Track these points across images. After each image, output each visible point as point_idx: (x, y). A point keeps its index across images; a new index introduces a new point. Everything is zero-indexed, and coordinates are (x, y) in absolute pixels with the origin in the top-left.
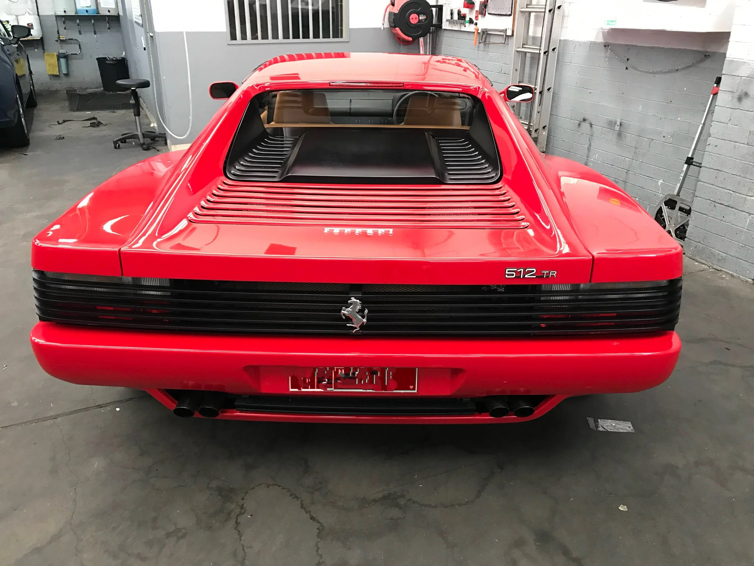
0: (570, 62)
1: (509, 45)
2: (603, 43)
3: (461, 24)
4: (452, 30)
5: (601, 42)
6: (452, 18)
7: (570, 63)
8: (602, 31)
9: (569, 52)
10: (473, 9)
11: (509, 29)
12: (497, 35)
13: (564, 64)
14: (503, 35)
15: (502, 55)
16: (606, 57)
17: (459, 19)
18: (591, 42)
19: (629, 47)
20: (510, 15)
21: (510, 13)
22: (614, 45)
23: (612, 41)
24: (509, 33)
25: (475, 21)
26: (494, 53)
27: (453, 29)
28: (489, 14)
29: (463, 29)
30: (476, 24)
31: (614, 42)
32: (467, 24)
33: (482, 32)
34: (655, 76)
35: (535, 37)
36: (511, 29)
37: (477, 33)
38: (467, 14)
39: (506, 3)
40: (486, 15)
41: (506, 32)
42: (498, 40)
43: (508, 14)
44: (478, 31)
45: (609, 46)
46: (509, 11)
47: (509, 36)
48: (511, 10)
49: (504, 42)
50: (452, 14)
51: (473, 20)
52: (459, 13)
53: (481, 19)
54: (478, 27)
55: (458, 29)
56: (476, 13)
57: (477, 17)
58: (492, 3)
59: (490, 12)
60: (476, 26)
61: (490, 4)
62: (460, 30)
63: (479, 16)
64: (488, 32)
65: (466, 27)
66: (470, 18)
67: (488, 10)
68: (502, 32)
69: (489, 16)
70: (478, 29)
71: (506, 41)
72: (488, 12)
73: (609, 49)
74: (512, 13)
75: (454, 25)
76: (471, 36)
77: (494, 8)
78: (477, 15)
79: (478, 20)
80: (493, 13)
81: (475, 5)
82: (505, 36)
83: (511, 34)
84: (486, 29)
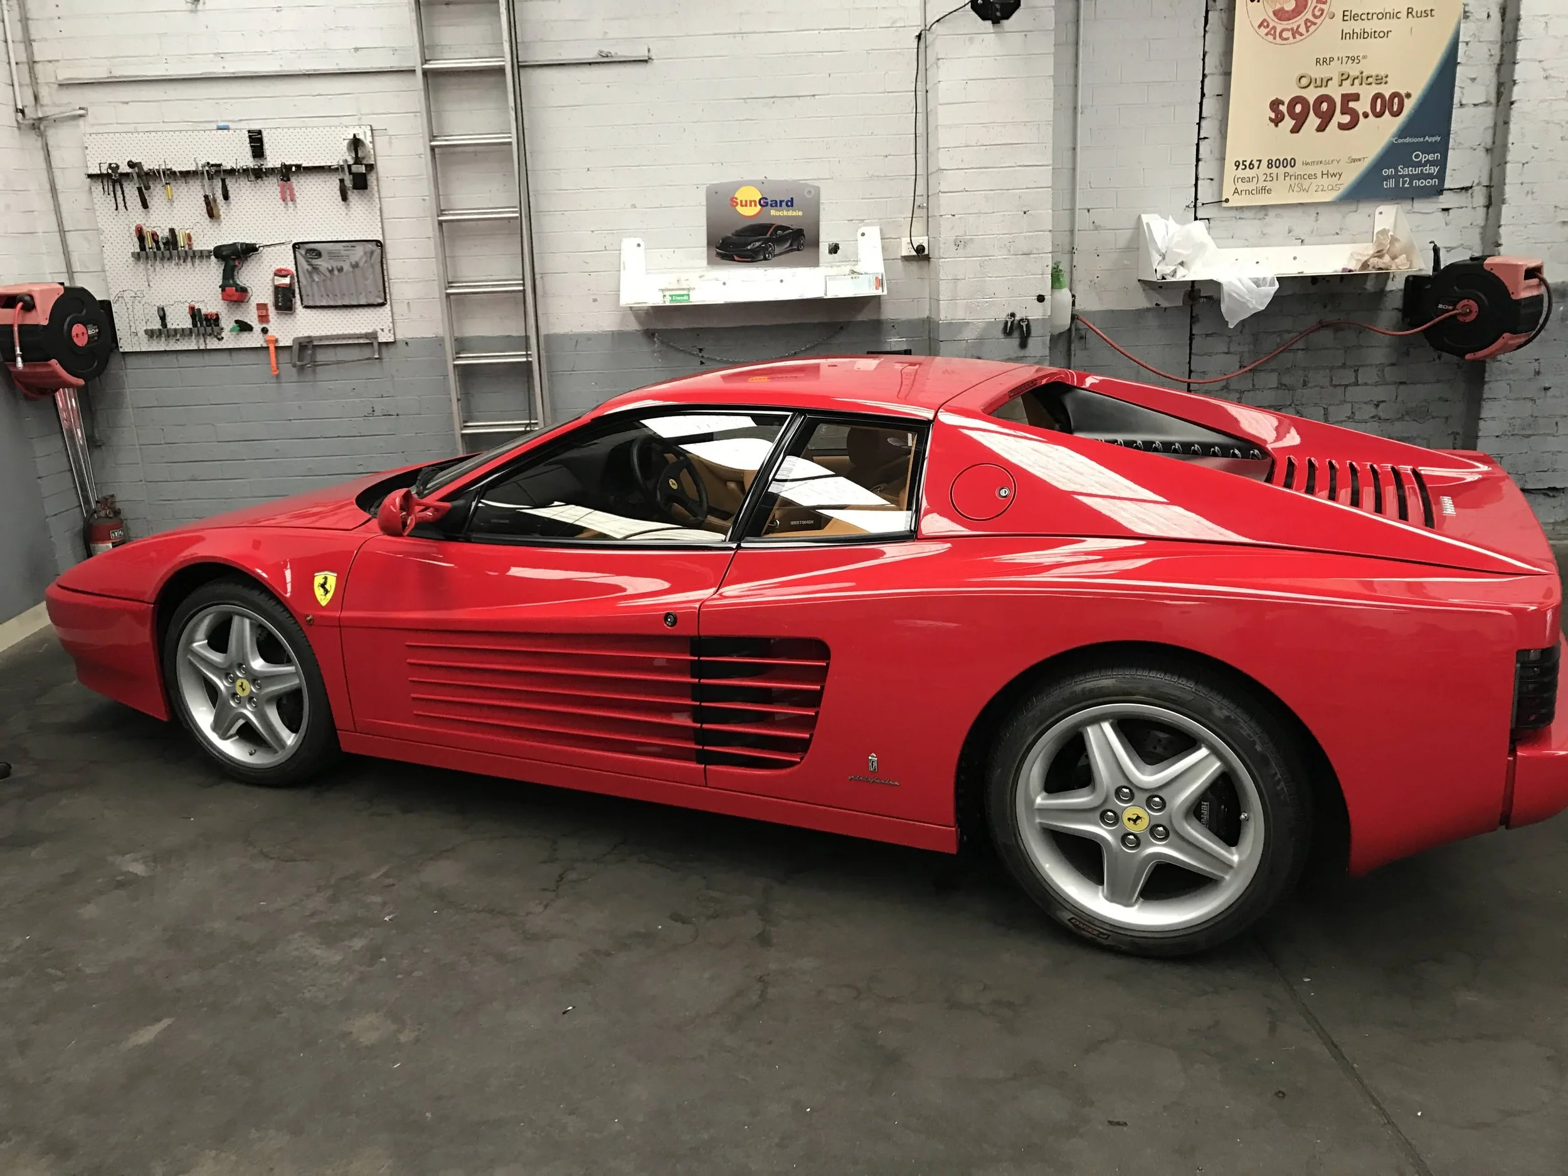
0: (572, 370)
1: (386, 362)
2: (638, 331)
3: (203, 335)
4: (165, 351)
5: (636, 330)
8: (633, 314)
9: (567, 353)
10: (242, 302)
11: (382, 330)
12: (350, 344)
13: (557, 375)
14: (369, 344)
15: (366, 383)
16: (654, 352)
17: (194, 325)
19: (697, 332)
20: (382, 305)
21: (381, 301)
22: (665, 331)
24: (383, 338)
25: (257, 326)
26: (335, 381)
27: (168, 349)
28: (306, 307)
29: (213, 344)
30: (265, 331)
31: (664, 328)
32: (226, 335)
33: (297, 346)
35: (462, 338)
36: (390, 330)
37: (272, 348)
38: (226, 311)
39: (366, 282)
40: (298, 311)
41: (376, 338)
42: (355, 354)
43: (375, 303)
44: (277, 345)
45: (653, 335)
46: (378, 297)
47: (387, 344)
48: (383, 294)
49: (377, 356)
50: (163, 318)
51: (249, 322)
52: (195, 313)
53: (281, 318)
54: (277, 337)
55: (193, 347)
56: (258, 309)
57: (263, 318)
58: (315, 286)
59: (311, 304)
60: (266, 336)
61: (309, 288)
62: (202, 347)
63: (270, 313)
64: (315, 343)
65: (224, 341)
66: (237, 322)
67: (302, 300)
68: (367, 338)
69: (309, 311)
70: (277, 341)
71: (380, 353)
72: (302, 304)
73: (655, 339)
74: (386, 300)
75: (174, 340)
76: (252, 357)
77: (328, 295)
78: (264, 314)
79: (268, 321)
80: (324, 303)
81: (250, 294)
82: (376, 345)
83: (391, 340)
84: (309, 337)
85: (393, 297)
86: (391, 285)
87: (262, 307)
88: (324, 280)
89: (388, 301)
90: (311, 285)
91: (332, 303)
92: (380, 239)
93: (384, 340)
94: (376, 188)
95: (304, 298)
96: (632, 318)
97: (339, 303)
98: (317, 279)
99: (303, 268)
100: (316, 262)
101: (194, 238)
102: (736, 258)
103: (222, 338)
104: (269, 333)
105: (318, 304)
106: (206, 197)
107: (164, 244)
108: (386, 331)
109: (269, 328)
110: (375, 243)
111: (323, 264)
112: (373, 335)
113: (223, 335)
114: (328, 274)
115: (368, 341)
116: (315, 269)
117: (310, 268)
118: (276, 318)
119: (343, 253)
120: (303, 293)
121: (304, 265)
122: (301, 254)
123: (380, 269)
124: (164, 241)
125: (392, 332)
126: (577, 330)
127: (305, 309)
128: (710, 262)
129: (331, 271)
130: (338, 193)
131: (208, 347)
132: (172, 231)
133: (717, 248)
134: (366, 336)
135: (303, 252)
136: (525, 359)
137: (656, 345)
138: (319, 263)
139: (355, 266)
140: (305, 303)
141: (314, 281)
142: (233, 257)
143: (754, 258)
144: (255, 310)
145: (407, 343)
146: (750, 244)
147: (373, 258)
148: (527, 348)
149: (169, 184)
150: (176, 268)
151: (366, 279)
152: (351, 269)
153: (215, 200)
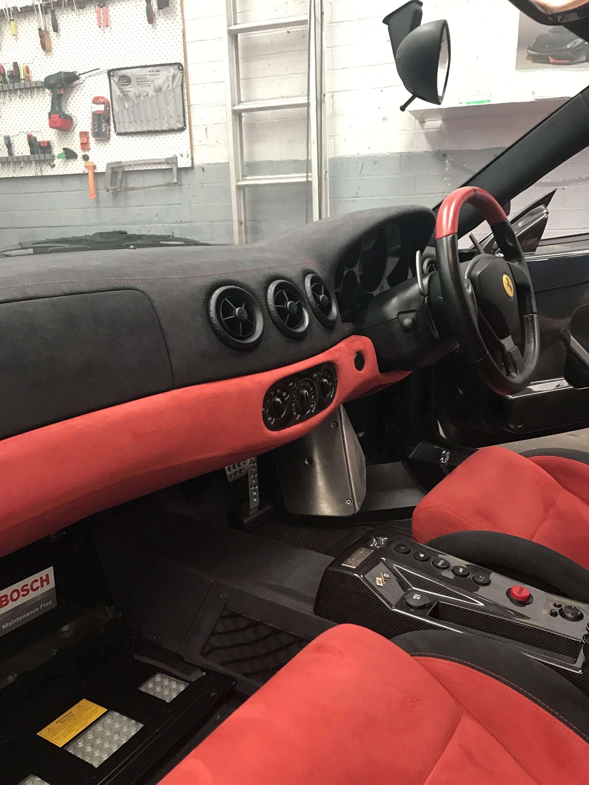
0: (355, 195)
1: (184, 186)
2: (429, 152)
3: (39, 162)
4: (13, 178)
5: (426, 151)
6: (10, 153)
7: (356, 197)
8: (424, 133)
9: (350, 178)
10: (69, 131)
11: (182, 155)
12: (153, 170)
13: (340, 201)
14: (171, 170)
15: (167, 208)
16: (444, 176)
17: (32, 152)
18: (400, 154)
20: (182, 129)
21: (180, 126)
22: (459, 152)
23: (451, 147)
24: (183, 163)
25: (80, 153)
26: (144, 206)
27: (15, 176)
28: (119, 134)
29: (48, 171)
30: (86, 158)
31: (458, 149)
32: (57, 162)
33: (110, 171)
34: (563, 189)
35: (252, 163)
36: (188, 155)
37: (91, 175)
38: (57, 141)
39: (168, 107)
40: (112, 138)
41: (176, 163)
42: (159, 180)
43: (176, 128)
44: (96, 171)
45: (444, 156)
46: (178, 121)
47: (186, 169)
48: (183, 119)
49: (175, 181)
50: (9, 145)
51: (74, 151)
52: (32, 141)
53: (99, 146)
54: (95, 164)
55: (32, 174)
56: (81, 137)
57: (85, 145)
58: (125, 112)
59: (122, 131)
60: (87, 162)
61: (120, 114)
62: (39, 174)
63: (90, 141)
64: (126, 169)
65: (56, 168)
66: (64, 149)
67: (115, 127)
68: (168, 164)
69: (121, 138)
70: (95, 167)
71: (178, 177)
72: (115, 131)
73: (447, 162)
74: (185, 125)
75: (19, 167)
76: (75, 184)
77: (136, 122)
78: (85, 141)
79: (89, 150)
80: (133, 130)
81: (76, 123)
82: (175, 170)
83: (189, 165)
84: (120, 163)
85: (193, 123)
86: (192, 110)
87: (84, 134)
88: (133, 106)
89: (188, 126)
90: (122, 112)
91: (139, 129)
92: (182, 62)
93: (183, 166)
94: (179, 8)
95: (117, 125)
96: (423, 138)
97: (145, 129)
98: (127, 106)
99: (115, 95)
100: (127, 88)
101: (31, 69)
102: (551, 60)
103: (54, 165)
104: (90, 160)
105: (128, 130)
106: (40, 29)
107: (9, 77)
108: (185, 156)
109: (89, 156)
110: (176, 67)
111: (131, 89)
112: (173, 161)
113: (55, 162)
114: (135, 100)
115: (169, 167)
116: (125, 95)
117: (121, 95)
118: (95, 145)
119: (148, 77)
120: (116, 121)
121: (117, 91)
122: (115, 81)
123: (181, 93)
124: (9, 74)
125: (190, 157)
126: (365, 152)
127: (118, 137)
128: (519, 66)
129: (139, 96)
130: (145, 14)
131: (44, 174)
132: (15, 65)
133: (529, 48)
134: (167, 161)
135: (116, 79)
136: (305, 180)
137: (447, 169)
138: (129, 89)
139: (159, 90)
140: (118, 131)
141: (125, 107)
142: (58, 86)
143: (575, 59)
144: (79, 139)
145: (203, 169)
146: (570, 42)
147: (176, 82)
148: (308, 170)
149: (13, 20)
150: (20, 101)
151: (167, 104)
152: (155, 94)
153: (47, 33)
